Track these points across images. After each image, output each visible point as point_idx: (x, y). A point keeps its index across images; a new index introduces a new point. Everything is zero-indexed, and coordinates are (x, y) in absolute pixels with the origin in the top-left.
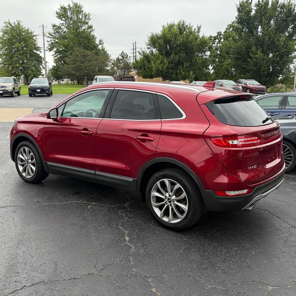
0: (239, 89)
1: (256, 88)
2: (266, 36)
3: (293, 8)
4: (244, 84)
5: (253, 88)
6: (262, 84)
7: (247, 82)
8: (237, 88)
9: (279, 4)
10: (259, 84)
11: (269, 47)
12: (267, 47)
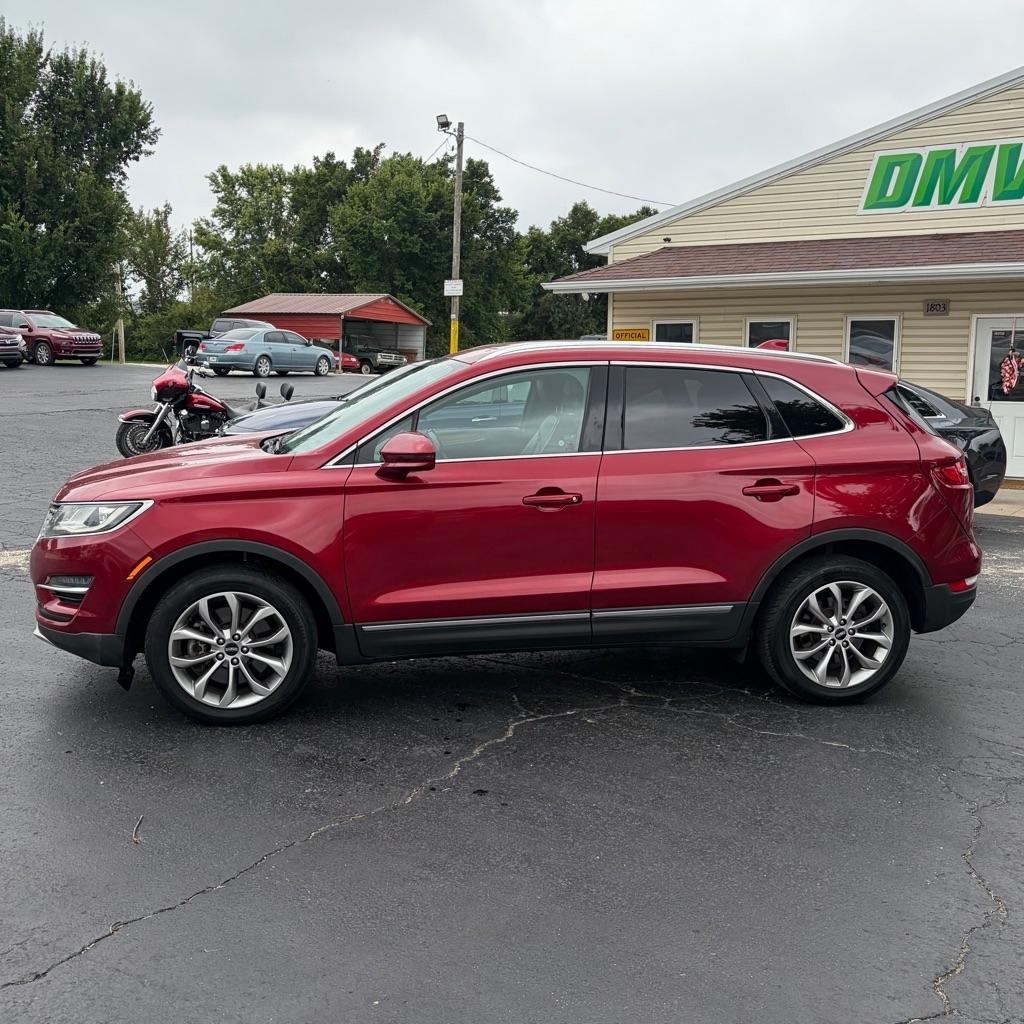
0: (17, 344)
1: (70, 340)
2: (29, 161)
3: (98, 77)
4: (21, 327)
5: (59, 342)
6: (82, 326)
7: (29, 320)
8: (8, 342)
9: (44, 55)
10: (73, 326)
11: (42, 198)
12: (35, 197)
